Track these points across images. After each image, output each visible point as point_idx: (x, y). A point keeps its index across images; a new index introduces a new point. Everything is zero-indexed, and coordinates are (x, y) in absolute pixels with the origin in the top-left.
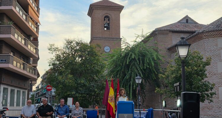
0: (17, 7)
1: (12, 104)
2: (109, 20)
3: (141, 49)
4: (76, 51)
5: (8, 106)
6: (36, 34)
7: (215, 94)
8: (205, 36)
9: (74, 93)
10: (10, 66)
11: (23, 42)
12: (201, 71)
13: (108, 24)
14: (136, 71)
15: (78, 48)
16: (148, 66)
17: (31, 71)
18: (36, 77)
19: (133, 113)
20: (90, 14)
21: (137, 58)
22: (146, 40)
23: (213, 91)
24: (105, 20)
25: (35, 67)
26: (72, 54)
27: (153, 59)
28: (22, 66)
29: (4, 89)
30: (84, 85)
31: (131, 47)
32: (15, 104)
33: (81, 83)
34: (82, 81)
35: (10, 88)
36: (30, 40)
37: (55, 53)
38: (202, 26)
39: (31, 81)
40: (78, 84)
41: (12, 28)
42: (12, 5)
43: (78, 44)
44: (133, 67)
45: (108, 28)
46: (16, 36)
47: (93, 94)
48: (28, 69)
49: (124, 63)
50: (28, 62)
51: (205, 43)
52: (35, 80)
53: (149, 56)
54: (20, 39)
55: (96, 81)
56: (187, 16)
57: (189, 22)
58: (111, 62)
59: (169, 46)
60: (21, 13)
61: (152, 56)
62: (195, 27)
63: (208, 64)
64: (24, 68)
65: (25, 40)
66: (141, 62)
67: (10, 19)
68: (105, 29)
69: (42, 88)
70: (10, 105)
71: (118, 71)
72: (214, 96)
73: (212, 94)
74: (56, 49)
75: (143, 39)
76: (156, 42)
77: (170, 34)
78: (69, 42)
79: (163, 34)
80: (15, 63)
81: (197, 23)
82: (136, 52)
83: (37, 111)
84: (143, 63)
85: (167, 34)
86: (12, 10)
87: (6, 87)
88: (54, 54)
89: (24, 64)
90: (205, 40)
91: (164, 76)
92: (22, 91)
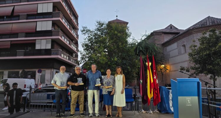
0: (63, 19)
6: (77, 39)
8: (194, 31)
10: (59, 57)
11: (68, 42)
28: (68, 58)
31: (138, 42)
37: (87, 35)
38: (181, 30)
41: (60, 33)
42: (60, 17)
46: (63, 38)
50: (72, 55)
51: (194, 37)
54: (66, 40)
56: (171, 25)
57: (172, 28)
59: (162, 43)
62: (177, 30)
64: (69, 59)
65: (69, 41)
67: (59, 27)
75: (146, 37)
77: (163, 35)
79: (158, 35)
80: (62, 55)
82: (143, 46)
85: (161, 34)
86: (60, 20)
89: (69, 56)
90: (194, 34)
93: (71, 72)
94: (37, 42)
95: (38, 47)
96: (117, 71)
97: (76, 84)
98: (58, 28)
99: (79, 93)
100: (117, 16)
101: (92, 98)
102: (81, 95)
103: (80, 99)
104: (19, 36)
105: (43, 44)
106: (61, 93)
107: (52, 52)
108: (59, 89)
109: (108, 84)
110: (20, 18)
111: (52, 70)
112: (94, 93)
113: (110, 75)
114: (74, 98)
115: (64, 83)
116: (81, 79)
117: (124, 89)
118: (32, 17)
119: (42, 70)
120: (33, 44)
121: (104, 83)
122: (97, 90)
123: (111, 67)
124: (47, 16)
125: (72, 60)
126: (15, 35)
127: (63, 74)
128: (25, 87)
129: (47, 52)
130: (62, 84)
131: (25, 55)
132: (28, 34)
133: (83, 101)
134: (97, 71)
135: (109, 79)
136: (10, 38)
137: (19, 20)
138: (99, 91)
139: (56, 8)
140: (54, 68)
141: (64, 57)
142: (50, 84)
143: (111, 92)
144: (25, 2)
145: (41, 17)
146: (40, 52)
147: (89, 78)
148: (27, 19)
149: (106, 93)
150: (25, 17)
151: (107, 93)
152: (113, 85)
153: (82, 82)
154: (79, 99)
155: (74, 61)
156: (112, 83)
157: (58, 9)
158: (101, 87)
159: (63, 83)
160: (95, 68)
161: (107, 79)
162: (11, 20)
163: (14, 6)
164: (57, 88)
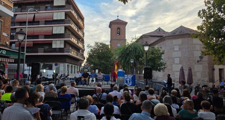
0: (73, 25)
1: (71, 72)
2: (120, 30)
3: (135, 45)
4: (100, 47)
5: (70, 74)
6: (83, 38)
7: (166, 68)
8: (166, 39)
9: (99, 67)
10: (70, 54)
12: (159, 57)
13: (120, 32)
14: (132, 56)
15: (101, 46)
16: (138, 54)
17: (80, 56)
18: (83, 59)
19: (124, 76)
20: (110, 26)
21: (132, 50)
22: (138, 41)
23: (165, 66)
24: (117, 30)
25: (83, 54)
26: (98, 49)
27: (141, 50)
28: (76, 54)
29: (68, 65)
30: (104, 64)
31: (129, 44)
32: (73, 73)
33: (102, 63)
34: (103, 62)
35: (70, 65)
36: (80, 41)
38: (167, 33)
39: (81, 61)
40: (101, 63)
41: (71, 35)
42: (70, 23)
43: (101, 44)
44: (131, 55)
45: (119, 34)
46: (73, 39)
47: (108, 68)
48: (79, 56)
49: (126, 52)
50: (79, 52)
52: (83, 61)
53: (139, 49)
54: (75, 40)
55: (109, 62)
56: (160, 28)
57: (160, 31)
58: (120, 52)
60: (75, 27)
61: (140, 49)
62: (164, 33)
63: (163, 53)
64: (77, 55)
65: (77, 41)
66: (135, 52)
67: (70, 30)
68: (118, 34)
69: (87, 65)
70: (71, 73)
71: (123, 57)
72: (165, 69)
73: (164, 68)
74: (91, 47)
75: (136, 40)
76: (142, 41)
77: (150, 37)
78: (97, 43)
79: (146, 37)
80: (72, 52)
81: (165, 31)
82: (132, 47)
83: (82, 75)
84: (136, 53)
85: (148, 37)
86: (70, 26)
87: (68, 64)
88: (90, 49)
89: (77, 53)
91: (142, 59)
92: (76, 66)
93: (78, 65)
94: (53, 42)
95: (54, 46)
98: (69, 32)
100: (118, 16)
104: (39, 38)
105: (58, 44)
107: (65, 51)
110: (40, 23)
111: (65, 64)
118: (49, 23)
119: (58, 63)
120: (50, 44)
124: (61, 22)
126: (37, 37)
128: (47, 76)
129: (61, 50)
131: (44, 52)
132: (46, 36)
136: (32, 39)
137: (39, 25)
139: (67, 16)
140: (66, 62)
141: (73, 53)
144: (43, 11)
145: (56, 23)
146: (55, 50)
148: (45, 24)
150: (44, 23)
157: (68, 16)
162: (33, 25)
163: (35, 13)
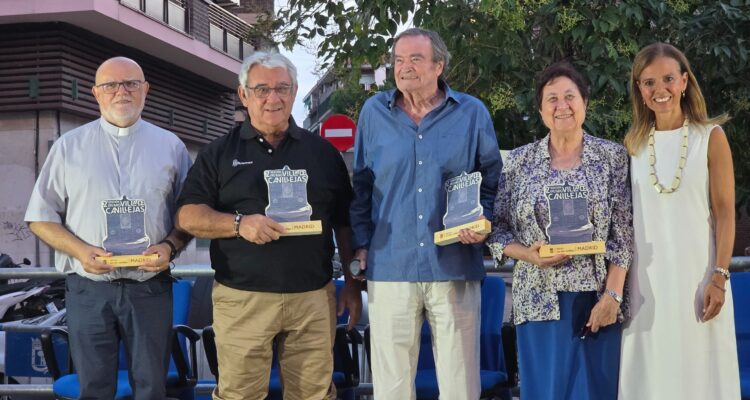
28: (177, 13)
96: (645, 91)
97: (252, 229)
99: (284, 307)
101: (405, 354)
102: (306, 330)
103: (299, 367)
106: (117, 308)
108: (96, 277)
109: (564, 220)
112: (424, 313)
113: (580, 132)
114: (245, 353)
115: (137, 218)
116: (302, 176)
117: (725, 271)
121: (524, 210)
122: (459, 287)
123: (587, 57)
125: (216, 33)
127: (122, 132)
130: (121, 230)
133: (326, 381)
134: (450, 93)
135: (567, 170)
138: (474, 295)
142: (32, 258)
143: (590, 299)
147: (378, 171)
149: (548, 306)
151: (556, 315)
152: (611, 235)
153: (308, 208)
154: (283, 362)
155: (233, 40)
156: (600, 209)
158: (498, 249)
159: (125, 224)
160: (430, 74)
161: (556, 173)
164: (78, 268)
